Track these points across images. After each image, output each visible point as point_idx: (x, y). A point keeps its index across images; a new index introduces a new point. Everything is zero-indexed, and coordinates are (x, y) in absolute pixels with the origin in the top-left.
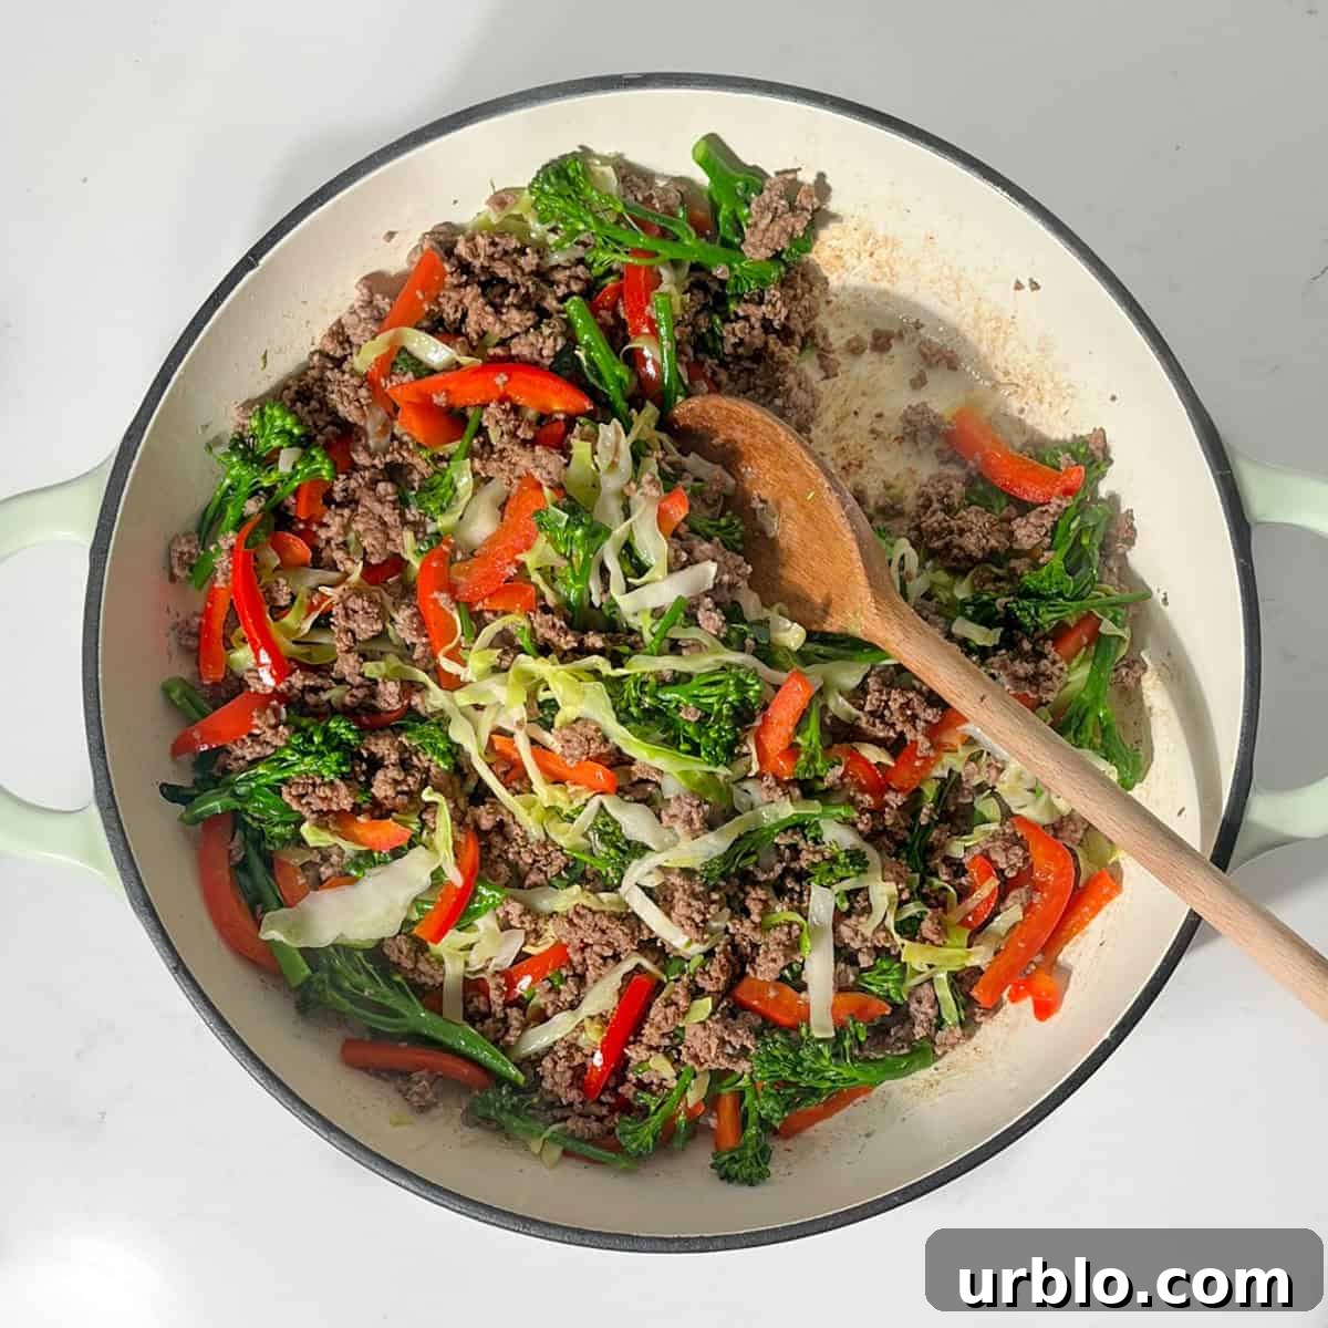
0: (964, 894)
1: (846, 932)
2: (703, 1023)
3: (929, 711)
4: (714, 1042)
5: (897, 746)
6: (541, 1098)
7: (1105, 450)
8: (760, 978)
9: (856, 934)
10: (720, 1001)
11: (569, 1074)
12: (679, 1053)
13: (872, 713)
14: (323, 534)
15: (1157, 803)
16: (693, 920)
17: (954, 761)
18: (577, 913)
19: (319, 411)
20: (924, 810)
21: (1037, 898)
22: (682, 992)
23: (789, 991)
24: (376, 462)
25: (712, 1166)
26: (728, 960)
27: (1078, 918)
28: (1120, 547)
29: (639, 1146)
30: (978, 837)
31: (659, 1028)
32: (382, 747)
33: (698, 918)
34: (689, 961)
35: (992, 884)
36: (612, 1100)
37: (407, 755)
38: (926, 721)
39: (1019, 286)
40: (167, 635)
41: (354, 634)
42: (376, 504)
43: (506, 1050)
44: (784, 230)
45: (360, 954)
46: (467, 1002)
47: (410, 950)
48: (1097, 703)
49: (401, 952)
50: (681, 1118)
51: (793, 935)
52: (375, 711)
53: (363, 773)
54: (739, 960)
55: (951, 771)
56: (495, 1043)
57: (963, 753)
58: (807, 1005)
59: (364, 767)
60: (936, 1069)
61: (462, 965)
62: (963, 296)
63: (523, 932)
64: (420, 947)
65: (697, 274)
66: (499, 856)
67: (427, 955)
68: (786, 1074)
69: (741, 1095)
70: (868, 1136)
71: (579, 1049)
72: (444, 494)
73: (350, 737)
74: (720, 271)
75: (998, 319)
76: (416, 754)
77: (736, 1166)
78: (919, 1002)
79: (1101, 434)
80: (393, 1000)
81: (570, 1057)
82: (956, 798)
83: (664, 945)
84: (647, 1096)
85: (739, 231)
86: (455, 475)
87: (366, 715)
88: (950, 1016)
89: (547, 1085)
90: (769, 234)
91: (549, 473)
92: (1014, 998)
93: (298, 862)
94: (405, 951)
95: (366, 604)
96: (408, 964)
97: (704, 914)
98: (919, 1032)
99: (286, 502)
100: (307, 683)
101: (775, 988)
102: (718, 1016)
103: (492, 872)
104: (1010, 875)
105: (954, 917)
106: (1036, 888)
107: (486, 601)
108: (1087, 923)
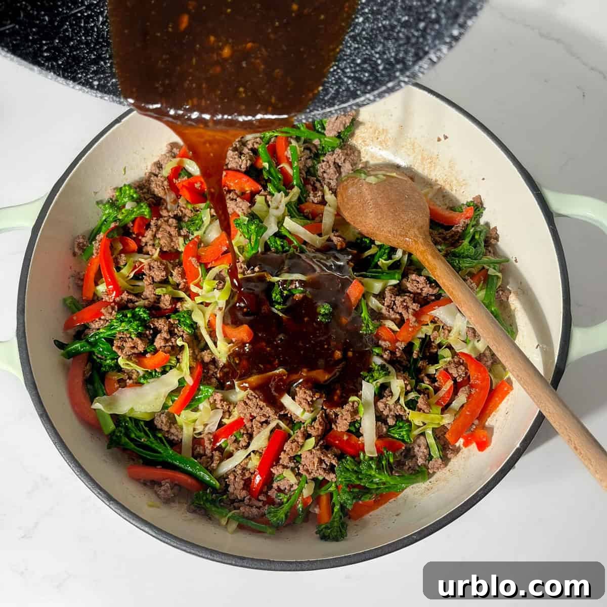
0: (437, 390)
1: (381, 405)
2: (310, 451)
3: (414, 304)
4: (316, 460)
5: (401, 322)
6: (228, 497)
7: (482, 204)
8: (339, 430)
9: (386, 407)
10: (319, 441)
11: (242, 482)
12: (299, 469)
13: (388, 306)
14: (144, 240)
15: (525, 347)
16: (307, 400)
17: (428, 330)
18: (248, 398)
19: (148, 193)
20: (415, 352)
21: (473, 391)
22: (300, 435)
23: (354, 437)
24: (170, 214)
25: (317, 533)
26: (323, 420)
27: (493, 404)
28: (493, 241)
29: (278, 519)
30: (441, 364)
31: (288, 454)
32: (161, 324)
33: (309, 399)
34: (304, 423)
35: (450, 383)
36: (265, 499)
37: (172, 329)
38: (413, 309)
39: (439, 140)
40: (69, 278)
41: (153, 278)
42: (168, 227)
43: (212, 471)
44: (341, 123)
45: (142, 423)
46: (194, 449)
47: (167, 421)
48: (491, 305)
49: (162, 422)
50: (300, 505)
51: (355, 407)
52: (159, 309)
53: (151, 334)
54: (329, 422)
55: (426, 335)
56: (207, 468)
57: (432, 326)
58: (363, 444)
59: (151, 332)
60: (430, 482)
61: (192, 429)
62: (416, 150)
63: (222, 411)
64: (172, 421)
65: (307, 144)
66: (213, 375)
67: (176, 425)
68: (353, 478)
69: (331, 495)
70: (397, 515)
71: (248, 470)
72: (198, 223)
73: (145, 316)
74: (316, 142)
75: (431, 158)
76: (177, 328)
77: (329, 531)
78: (419, 446)
79: (479, 197)
80: (155, 445)
81: (243, 474)
82: (429, 350)
83: (291, 416)
84: (282, 495)
85: (324, 128)
86: (203, 216)
87: (155, 310)
88: (435, 454)
89: (231, 489)
90: (336, 124)
91: (243, 210)
92: (466, 444)
93: (116, 378)
94: (164, 421)
95: (159, 264)
96: (165, 428)
97: (313, 398)
98: (420, 461)
99: (129, 225)
100: (129, 297)
101: (347, 435)
102: (318, 447)
103: (209, 382)
104: (459, 381)
105: (433, 400)
106: (472, 386)
107: (213, 262)
108: (498, 406)
